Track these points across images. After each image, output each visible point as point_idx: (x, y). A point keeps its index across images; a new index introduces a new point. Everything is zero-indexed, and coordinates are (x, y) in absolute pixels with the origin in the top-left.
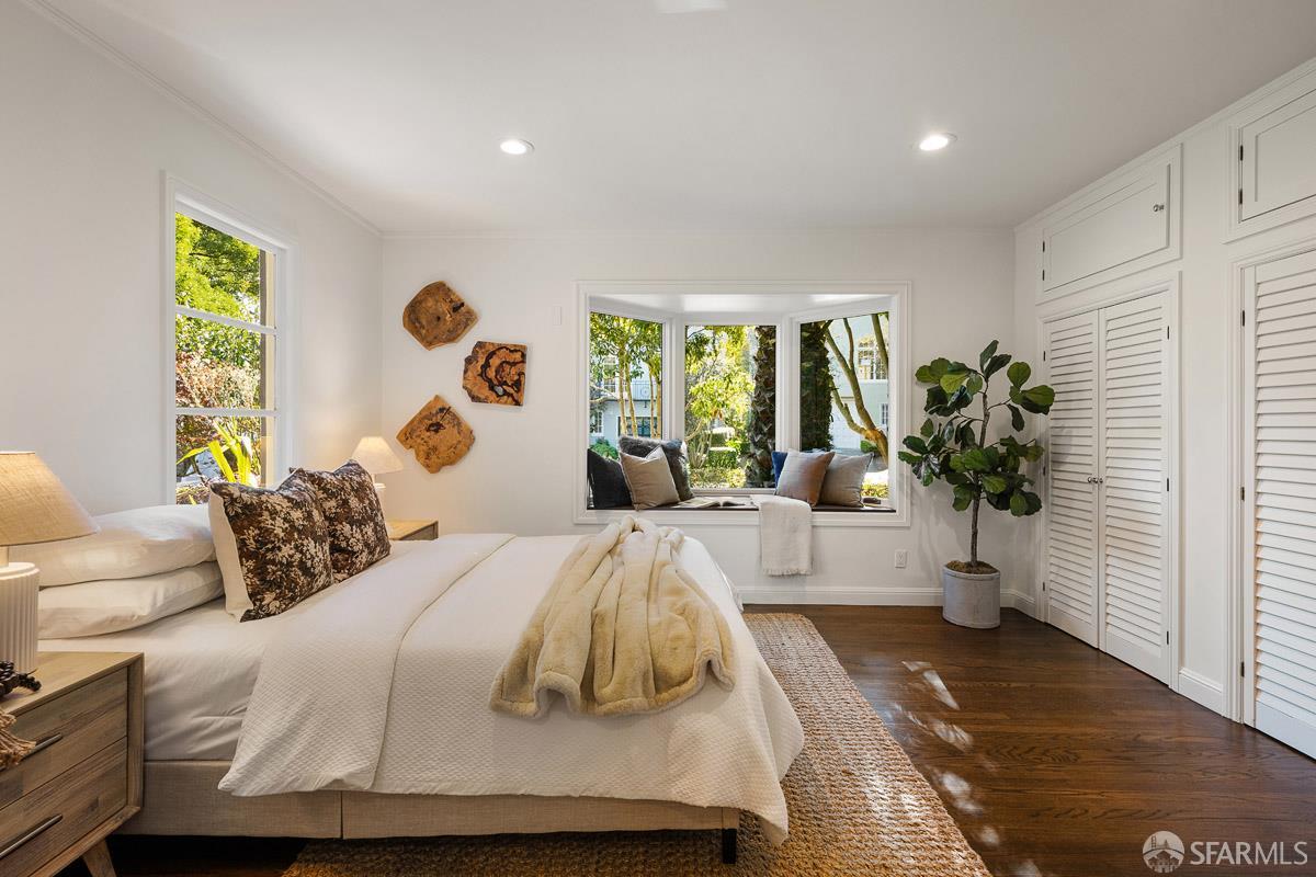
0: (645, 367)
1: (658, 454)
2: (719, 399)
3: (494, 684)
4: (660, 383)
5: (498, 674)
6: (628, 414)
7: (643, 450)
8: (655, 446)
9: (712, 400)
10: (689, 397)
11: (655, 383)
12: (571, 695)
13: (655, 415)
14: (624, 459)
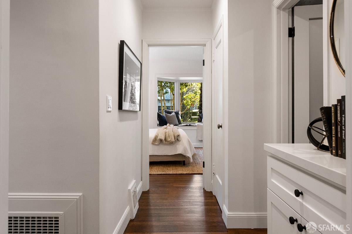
0: (169, 90)
1: (173, 114)
2: (193, 100)
3: (152, 140)
4: (174, 95)
5: (152, 139)
6: (163, 105)
7: (170, 113)
8: (173, 112)
9: (190, 100)
10: (183, 99)
11: (172, 95)
12: (163, 140)
13: (172, 105)
14: (166, 115)
